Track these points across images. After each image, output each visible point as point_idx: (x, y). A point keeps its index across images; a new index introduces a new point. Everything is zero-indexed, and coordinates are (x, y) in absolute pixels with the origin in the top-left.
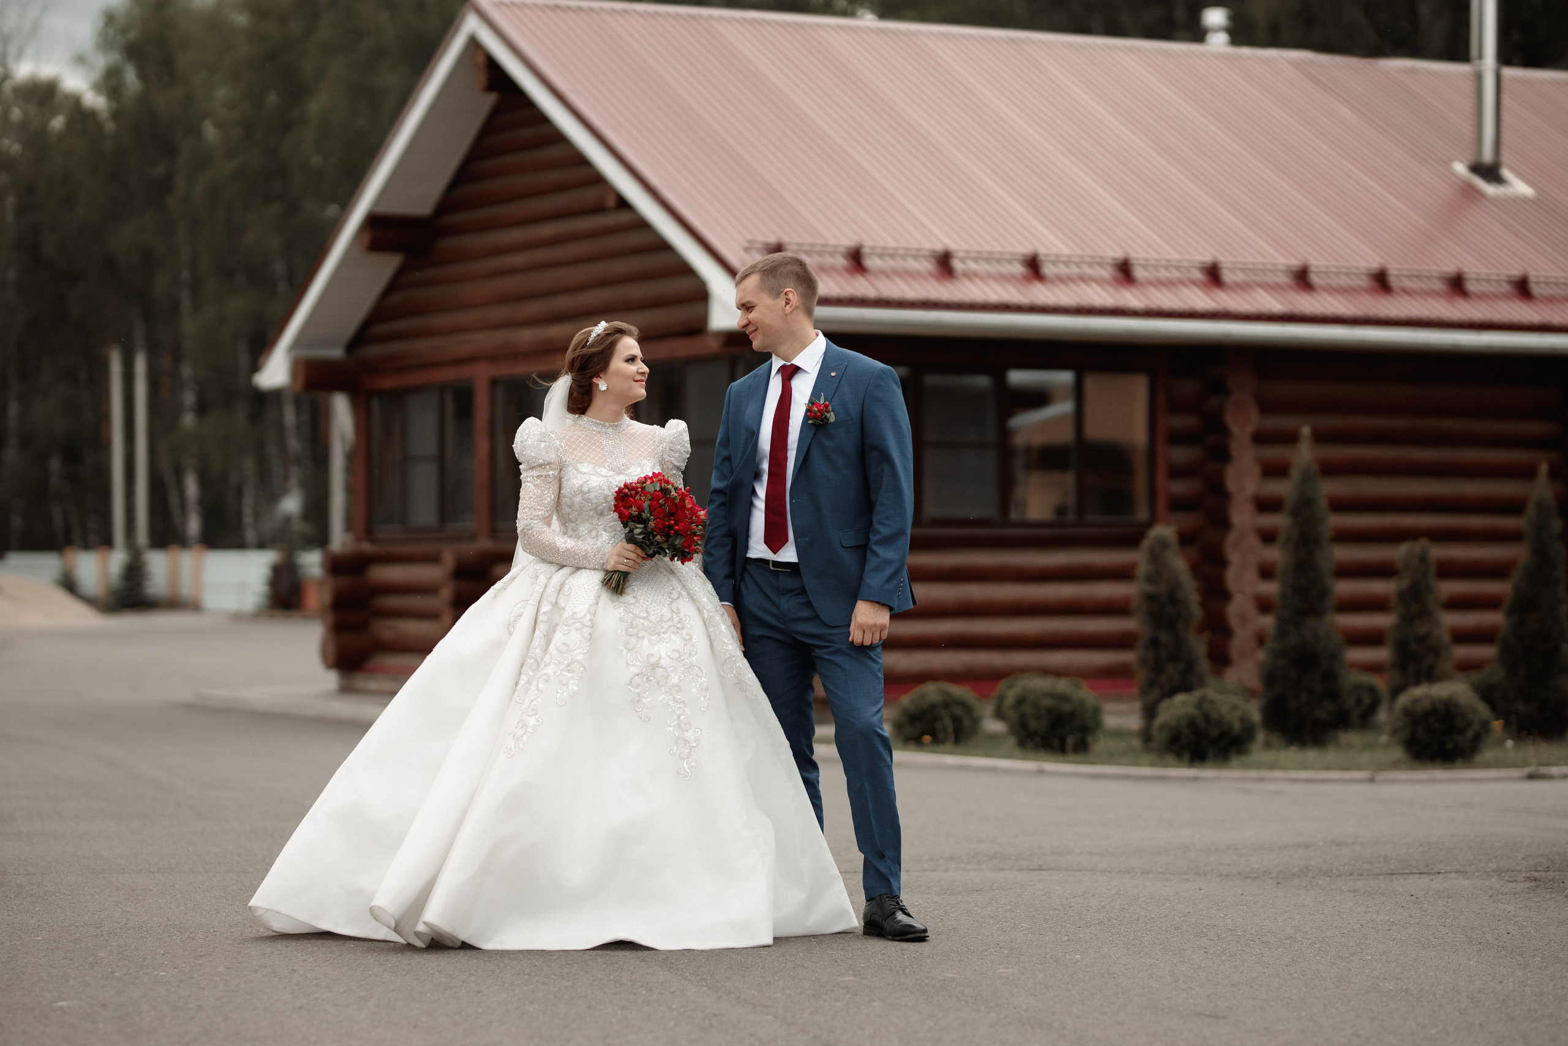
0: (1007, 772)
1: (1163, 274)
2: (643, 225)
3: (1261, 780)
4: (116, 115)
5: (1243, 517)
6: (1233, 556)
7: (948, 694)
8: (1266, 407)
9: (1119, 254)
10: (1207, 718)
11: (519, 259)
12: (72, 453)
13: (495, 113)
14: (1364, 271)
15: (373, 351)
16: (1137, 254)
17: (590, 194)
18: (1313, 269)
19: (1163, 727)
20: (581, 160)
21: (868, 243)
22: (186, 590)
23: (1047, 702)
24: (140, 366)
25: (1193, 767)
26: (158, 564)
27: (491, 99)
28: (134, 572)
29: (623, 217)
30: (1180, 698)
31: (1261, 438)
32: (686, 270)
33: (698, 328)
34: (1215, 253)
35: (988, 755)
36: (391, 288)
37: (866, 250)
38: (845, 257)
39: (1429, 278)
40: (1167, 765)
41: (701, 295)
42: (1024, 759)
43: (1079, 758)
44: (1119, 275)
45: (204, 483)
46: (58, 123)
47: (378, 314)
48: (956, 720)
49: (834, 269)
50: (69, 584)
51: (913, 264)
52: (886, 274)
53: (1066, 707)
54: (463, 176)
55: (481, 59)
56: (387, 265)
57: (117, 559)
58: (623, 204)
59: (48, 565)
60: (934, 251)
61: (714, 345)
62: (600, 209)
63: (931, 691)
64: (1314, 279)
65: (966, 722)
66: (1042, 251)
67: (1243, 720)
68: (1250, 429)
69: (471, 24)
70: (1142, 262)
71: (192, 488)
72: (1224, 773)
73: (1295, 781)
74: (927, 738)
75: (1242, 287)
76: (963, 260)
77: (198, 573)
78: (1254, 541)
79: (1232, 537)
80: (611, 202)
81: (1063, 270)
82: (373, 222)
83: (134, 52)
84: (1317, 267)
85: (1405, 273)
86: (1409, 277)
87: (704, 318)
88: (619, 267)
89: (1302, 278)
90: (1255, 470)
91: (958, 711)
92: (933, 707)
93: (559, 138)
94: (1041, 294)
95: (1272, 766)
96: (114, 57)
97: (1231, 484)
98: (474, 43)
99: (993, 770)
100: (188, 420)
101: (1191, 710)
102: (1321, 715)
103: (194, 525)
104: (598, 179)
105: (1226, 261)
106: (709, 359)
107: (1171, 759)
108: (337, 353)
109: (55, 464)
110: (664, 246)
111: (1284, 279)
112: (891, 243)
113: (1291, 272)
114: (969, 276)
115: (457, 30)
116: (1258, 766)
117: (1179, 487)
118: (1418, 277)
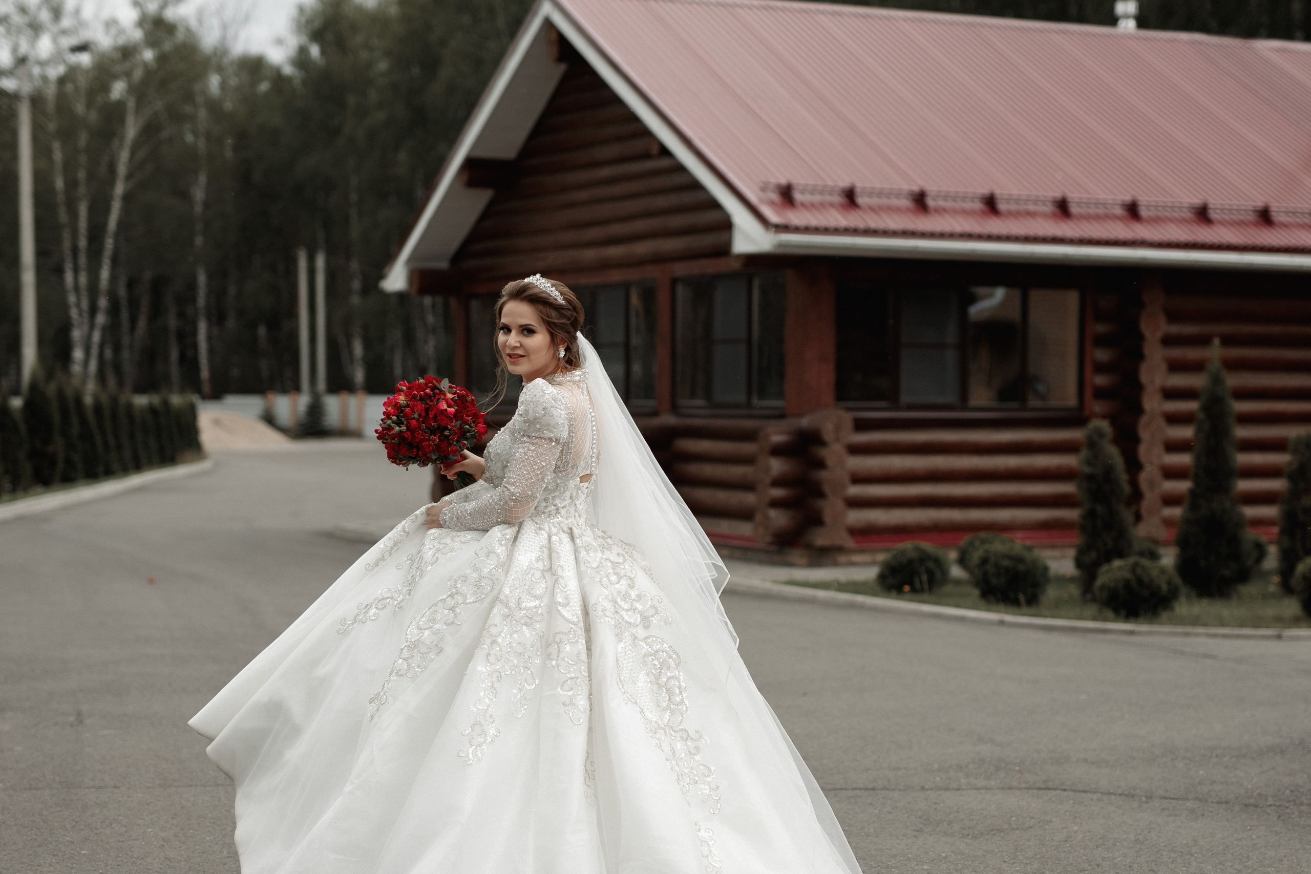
0: (974, 621)
1: (1092, 211)
2: (681, 168)
3: (1187, 635)
4: (305, 82)
5: (1153, 404)
6: (1145, 434)
7: (923, 551)
8: (1173, 317)
9: (1058, 194)
10: (1139, 581)
11: (583, 195)
12: (274, 324)
13: (565, 79)
14: (1251, 208)
15: (472, 263)
16: (1073, 196)
17: (639, 145)
18: (1211, 206)
19: (1103, 587)
20: (633, 118)
21: (859, 185)
22: (353, 423)
23: (1006, 563)
24: (320, 262)
25: (1128, 622)
26: (333, 405)
27: (563, 67)
28: (315, 410)
29: (664, 162)
30: (1117, 563)
31: (1168, 341)
32: (715, 205)
33: (724, 250)
34: (1134, 193)
35: (957, 606)
36: (486, 215)
37: (858, 190)
38: (840, 195)
39: (1302, 213)
40: (1106, 620)
41: (727, 225)
42: (988, 610)
43: (1032, 610)
44: (1057, 211)
45: (367, 345)
46: (264, 87)
47: (476, 235)
48: (930, 573)
49: (832, 205)
50: (269, 419)
51: (895, 202)
52: (872, 209)
53: (1021, 567)
54: (541, 128)
55: (554, 36)
56: (480, 199)
57: (303, 401)
58: (665, 152)
59: (254, 404)
60: (912, 191)
61: (736, 265)
62: (647, 156)
63: (907, 546)
64: (1213, 215)
65: (938, 574)
66: (998, 192)
67: (1169, 583)
68: (1159, 334)
69: (546, 9)
70: (1077, 200)
71: (358, 349)
72: (1155, 628)
73: (1215, 636)
74: (907, 588)
75: (1156, 220)
76: (934, 200)
77: (360, 411)
78: (1162, 422)
79: (1144, 419)
80: (655, 150)
81: (1013, 207)
82: (470, 164)
83: (317, 35)
84: (1214, 204)
85: (1283, 209)
86: (1287, 213)
87: (728, 244)
88: (661, 202)
89: (1202, 214)
90: (1164, 366)
91: (931, 565)
92: (911, 562)
93: (616, 100)
94: (995, 226)
95: (1195, 621)
96: (304, 39)
97: (1144, 378)
98: (548, 24)
99: (962, 619)
100: (356, 300)
101: (1127, 575)
102: (1227, 573)
103: (359, 375)
104: (646, 133)
105: (1143, 199)
106: (731, 276)
107: (1110, 614)
108: (444, 265)
109: (262, 331)
110: (696, 185)
111: (1188, 215)
112: (878, 185)
113: (1193, 208)
114: (940, 211)
115: (535, 14)
116: (1182, 621)
117: (1101, 380)
118: (1294, 213)
